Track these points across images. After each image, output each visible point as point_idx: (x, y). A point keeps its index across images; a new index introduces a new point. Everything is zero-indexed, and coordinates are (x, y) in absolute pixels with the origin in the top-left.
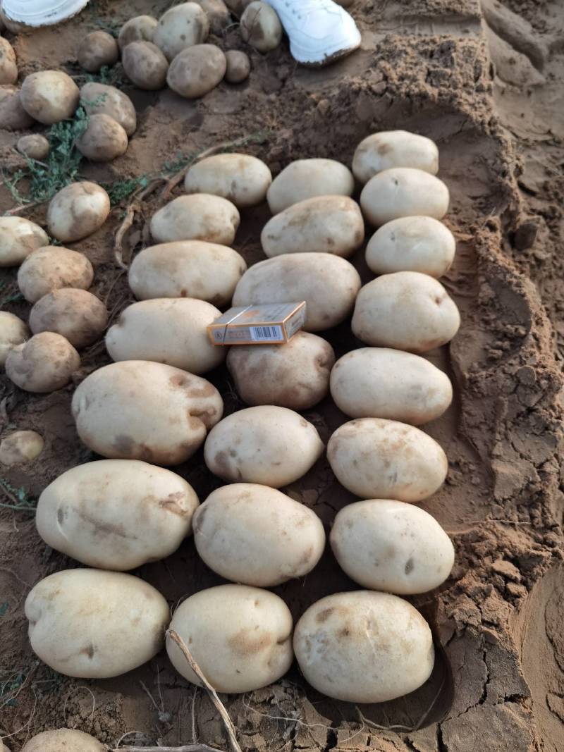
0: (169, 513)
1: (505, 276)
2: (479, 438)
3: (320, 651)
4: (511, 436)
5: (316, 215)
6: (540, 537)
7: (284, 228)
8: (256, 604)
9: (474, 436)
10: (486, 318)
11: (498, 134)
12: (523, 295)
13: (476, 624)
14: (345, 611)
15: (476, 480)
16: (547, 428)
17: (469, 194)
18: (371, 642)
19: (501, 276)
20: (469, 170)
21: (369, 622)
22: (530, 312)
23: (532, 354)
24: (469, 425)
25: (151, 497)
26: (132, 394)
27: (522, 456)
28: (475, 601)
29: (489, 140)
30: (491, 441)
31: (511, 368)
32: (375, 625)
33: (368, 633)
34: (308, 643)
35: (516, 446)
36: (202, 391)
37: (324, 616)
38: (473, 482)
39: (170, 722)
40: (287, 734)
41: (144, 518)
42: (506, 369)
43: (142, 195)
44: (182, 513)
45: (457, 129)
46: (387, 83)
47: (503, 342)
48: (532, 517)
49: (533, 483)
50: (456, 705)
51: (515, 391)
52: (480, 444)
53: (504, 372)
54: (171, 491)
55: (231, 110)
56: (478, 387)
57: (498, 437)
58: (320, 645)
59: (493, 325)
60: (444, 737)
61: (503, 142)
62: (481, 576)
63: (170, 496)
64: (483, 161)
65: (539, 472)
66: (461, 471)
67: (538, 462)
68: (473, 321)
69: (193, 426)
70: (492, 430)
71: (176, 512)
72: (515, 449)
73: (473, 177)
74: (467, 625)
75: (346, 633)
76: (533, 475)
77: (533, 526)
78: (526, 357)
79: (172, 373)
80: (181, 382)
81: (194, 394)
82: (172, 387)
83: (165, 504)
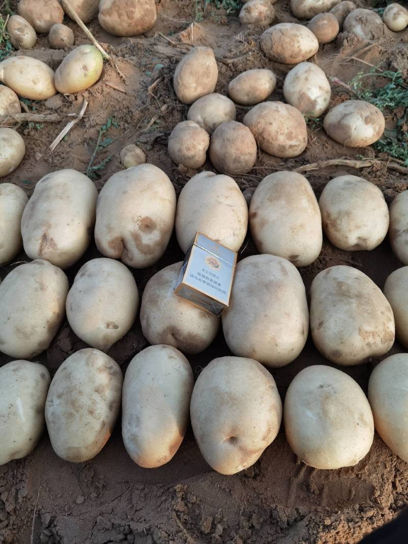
0: (40, 241)
25: (49, 227)
26: (125, 192)
36: (141, 243)
41: (37, 227)
42: (180, 534)
44: (41, 251)
47: (221, 536)
53: (178, 532)
54: (56, 240)
56: (167, 500)
59: (245, 524)
63: (52, 240)
69: (112, 243)
71: (41, 246)
79: (154, 218)
80: (148, 225)
81: (136, 238)
82: (136, 219)
83: (45, 237)
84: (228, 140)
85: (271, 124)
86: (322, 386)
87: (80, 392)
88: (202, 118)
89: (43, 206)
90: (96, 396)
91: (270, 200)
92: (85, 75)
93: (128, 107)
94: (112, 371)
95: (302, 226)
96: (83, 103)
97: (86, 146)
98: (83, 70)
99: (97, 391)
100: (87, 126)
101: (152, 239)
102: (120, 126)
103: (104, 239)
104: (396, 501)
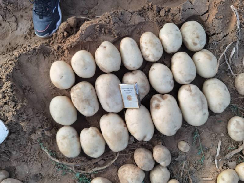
0: (192, 89)
1: (82, 35)
2: (130, 29)
3: (203, 41)
4: (127, 22)
5: (85, 97)
6: (147, 10)
7: (91, 106)
8: (199, 60)
9: (130, 31)
10: (96, 37)
11: (17, 56)
12: (87, 28)
13: (181, 14)
14: (193, 40)
15: (141, 27)
16: (122, 14)
17: (44, 60)
18: (197, 31)
19: (83, 36)
20: (34, 62)
21: (193, 34)
22: (91, 25)
23: (105, 21)
24: (129, 33)
25: (191, 95)
26: (170, 115)
27: (131, 18)
28: (174, 16)
29: (20, 59)
30: (130, 26)
31: (111, 25)
32: (193, 32)
33: (196, 33)
34: (202, 45)
35: (129, 20)
37: (195, 44)
38: (142, 28)
39: (223, 70)
40: (218, 43)
41: (196, 94)
42: (112, 27)
43: (83, 172)
44: (189, 86)
45: (19, 71)
46: (9, 102)
47: (102, 30)
48: (143, 13)
49: (137, 14)
50: (196, 14)
51: (117, 23)
52: (132, 29)
53: (113, 27)
55: (25, 166)
56: (119, 33)
57: (129, 25)
58: (202, 42)
59: (98, 35)
60: (203, 14)
61: (20, 54)
62: (167, 18)
63: (188, 91)
64: (29, 59)
65: (133, 13)
66: (140, 31)
67: (131, 14)
68: (98, 41)
69: (167, 97)
70: (128, 27)
71: (190, 88)
72: (130, 20)
73: (36, 61)
74: (181, 16)
75: (198, 37)
76: (135, 14)
77: (145, 13)
78: (106, 22)
79: (157, 110)
80: (158, 107)
81: (159, 101)
82: (162, 107)
83: (190, 91)
84: (146, 158)
85: (132, 172)
86: (86, 69)
87: (151, 46)
88: (162, 170)
89: (198, 102)
90: (146, 47)
91: (120, 132)
92: (222, 177)
93: (198, 171)
94: (146, 57)
95: (107, 125)
96: (218, 166)
97: (207, 148)
98: (224, 178)
99: (147, 49)
100: (211, 157)
101: (154, 103)
102: (197, 161)
103: (170, 97)
104: (64, 54)
